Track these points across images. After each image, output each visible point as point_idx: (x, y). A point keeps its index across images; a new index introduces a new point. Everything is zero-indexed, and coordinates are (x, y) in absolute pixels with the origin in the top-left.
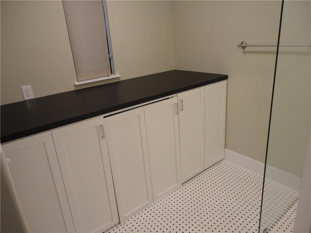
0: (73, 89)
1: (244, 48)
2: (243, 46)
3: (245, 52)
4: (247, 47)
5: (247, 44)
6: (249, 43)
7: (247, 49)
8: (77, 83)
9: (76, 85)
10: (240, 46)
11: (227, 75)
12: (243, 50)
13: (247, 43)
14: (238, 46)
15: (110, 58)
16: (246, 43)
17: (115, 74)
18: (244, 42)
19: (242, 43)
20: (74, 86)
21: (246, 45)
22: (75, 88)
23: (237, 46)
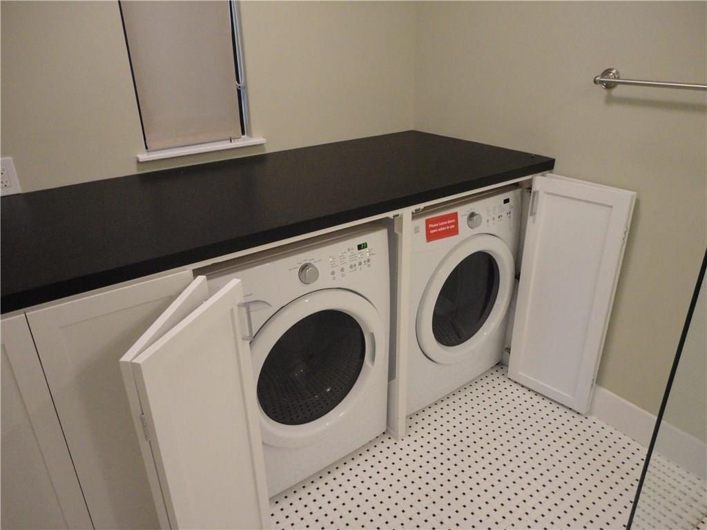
0: (133, 170)
1: (609, 86)
2: (607, 82)
3: (610, 100)
4: (619, 86)
5: (621, 78)
6: (625, 75)
7: (618, 91)
8: (144, 156)
9: (141, 161)
10: (601, 82)
11: (553, 157)
12: (605, 92)
13: (621, 73)
14: (595, 82)
15: (239, 92)
16: (617, 73)
17: (250, 135)
18: (611, 69)
19: (607, 72)
20: (136, 163)
21: (618, 78)
22: (138, 170)
23: (593, 80)
